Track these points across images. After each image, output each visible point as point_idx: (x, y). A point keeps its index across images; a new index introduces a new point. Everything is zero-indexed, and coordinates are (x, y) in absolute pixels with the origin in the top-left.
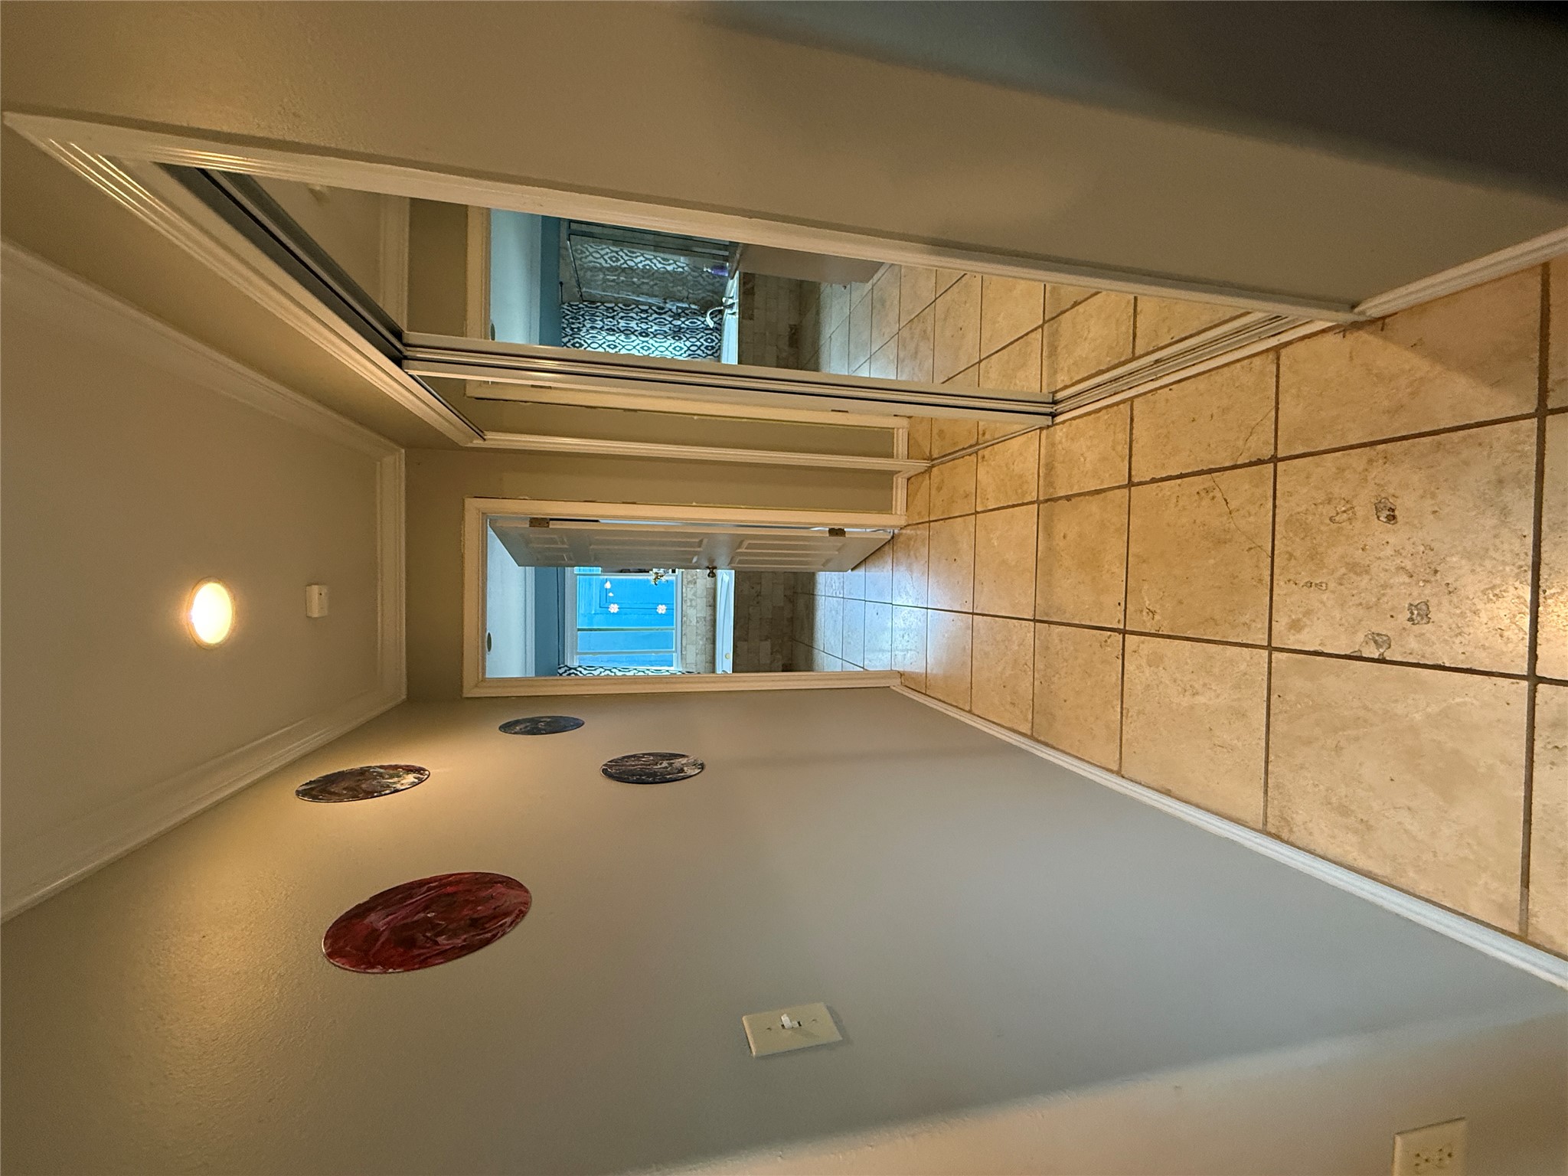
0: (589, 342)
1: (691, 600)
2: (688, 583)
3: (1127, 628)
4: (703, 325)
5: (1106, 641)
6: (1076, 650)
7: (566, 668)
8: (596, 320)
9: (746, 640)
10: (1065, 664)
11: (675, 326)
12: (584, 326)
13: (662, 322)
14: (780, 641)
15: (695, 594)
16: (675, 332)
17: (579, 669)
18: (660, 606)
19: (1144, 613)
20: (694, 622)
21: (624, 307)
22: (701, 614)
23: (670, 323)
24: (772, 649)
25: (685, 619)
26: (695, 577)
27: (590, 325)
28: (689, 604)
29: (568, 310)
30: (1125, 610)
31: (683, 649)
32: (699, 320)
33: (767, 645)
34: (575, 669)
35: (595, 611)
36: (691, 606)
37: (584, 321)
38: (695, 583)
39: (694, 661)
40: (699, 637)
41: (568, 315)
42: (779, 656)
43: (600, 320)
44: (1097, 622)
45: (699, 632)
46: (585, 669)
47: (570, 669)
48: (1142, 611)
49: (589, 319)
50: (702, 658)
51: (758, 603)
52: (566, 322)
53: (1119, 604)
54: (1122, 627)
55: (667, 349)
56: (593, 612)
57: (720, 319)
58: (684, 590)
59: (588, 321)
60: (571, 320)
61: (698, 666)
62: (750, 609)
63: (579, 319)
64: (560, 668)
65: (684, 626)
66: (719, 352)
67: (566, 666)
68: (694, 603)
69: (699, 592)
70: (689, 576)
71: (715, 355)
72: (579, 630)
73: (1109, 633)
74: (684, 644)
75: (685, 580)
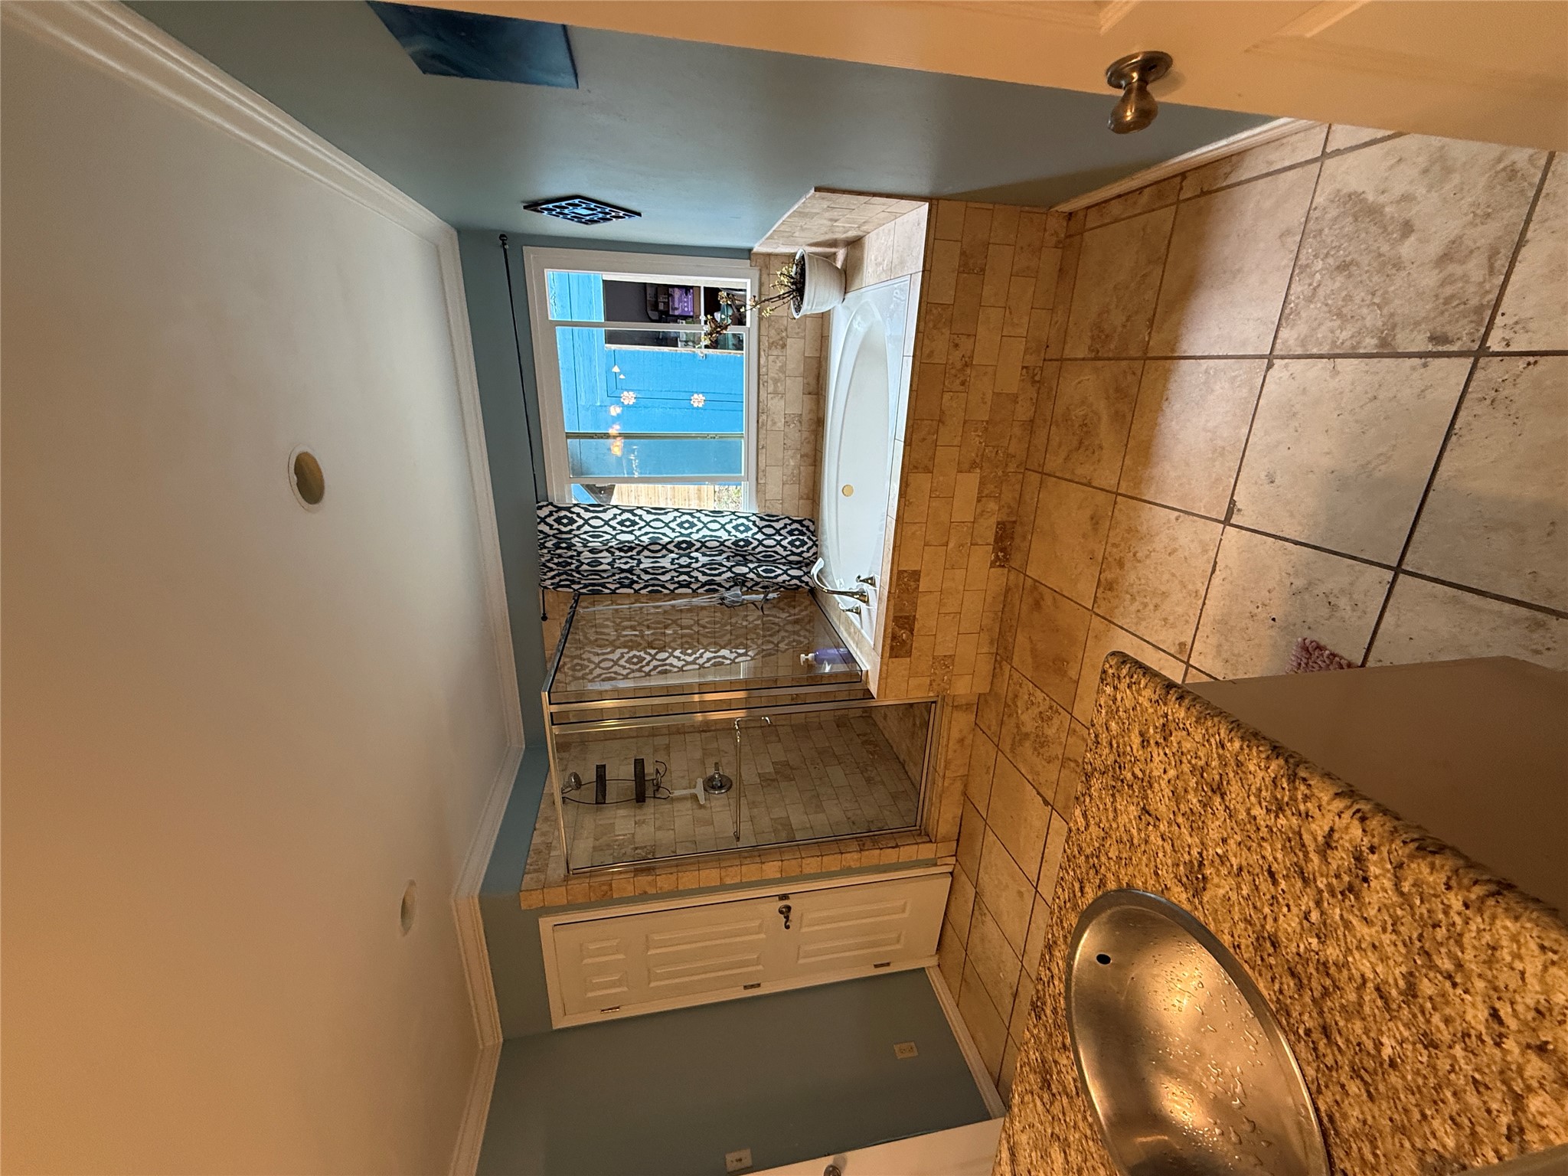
1: (776, 381)
2: (771, 345)
7: (551, 508)
9: (928, 470)
14: (1000, 473)
15: (782, 369)
17: (576, 510)
18: (696, 396)
20: (780, 424)
22: (794, 409)
24: (980, 491)
25: (763, 417)
26: (784, 334)
28: (771, 389)
31: (760, 474)
33: (972, 480)
34: (568, 509)
35: (602, 402)
36: (775, 393)
38: (784, 346)
39: (779, 497)
40: (790, 453)
42: (992, 506)
45: (789, 442)
46: (586, 510)
47: (560, 509)
50: (793, 490)
51: (963, 383)
56: (599, 404)
58: (762, 361)
61: (786, 505)
62: (947, 396)
64: (540, 508)
65: (762, 432)
67: (551, 504)
68: (781, 389)
69: (791, 366)
70: (773, 332)
72: (569, 436)
74: (762, 465)
75: (764, 339)
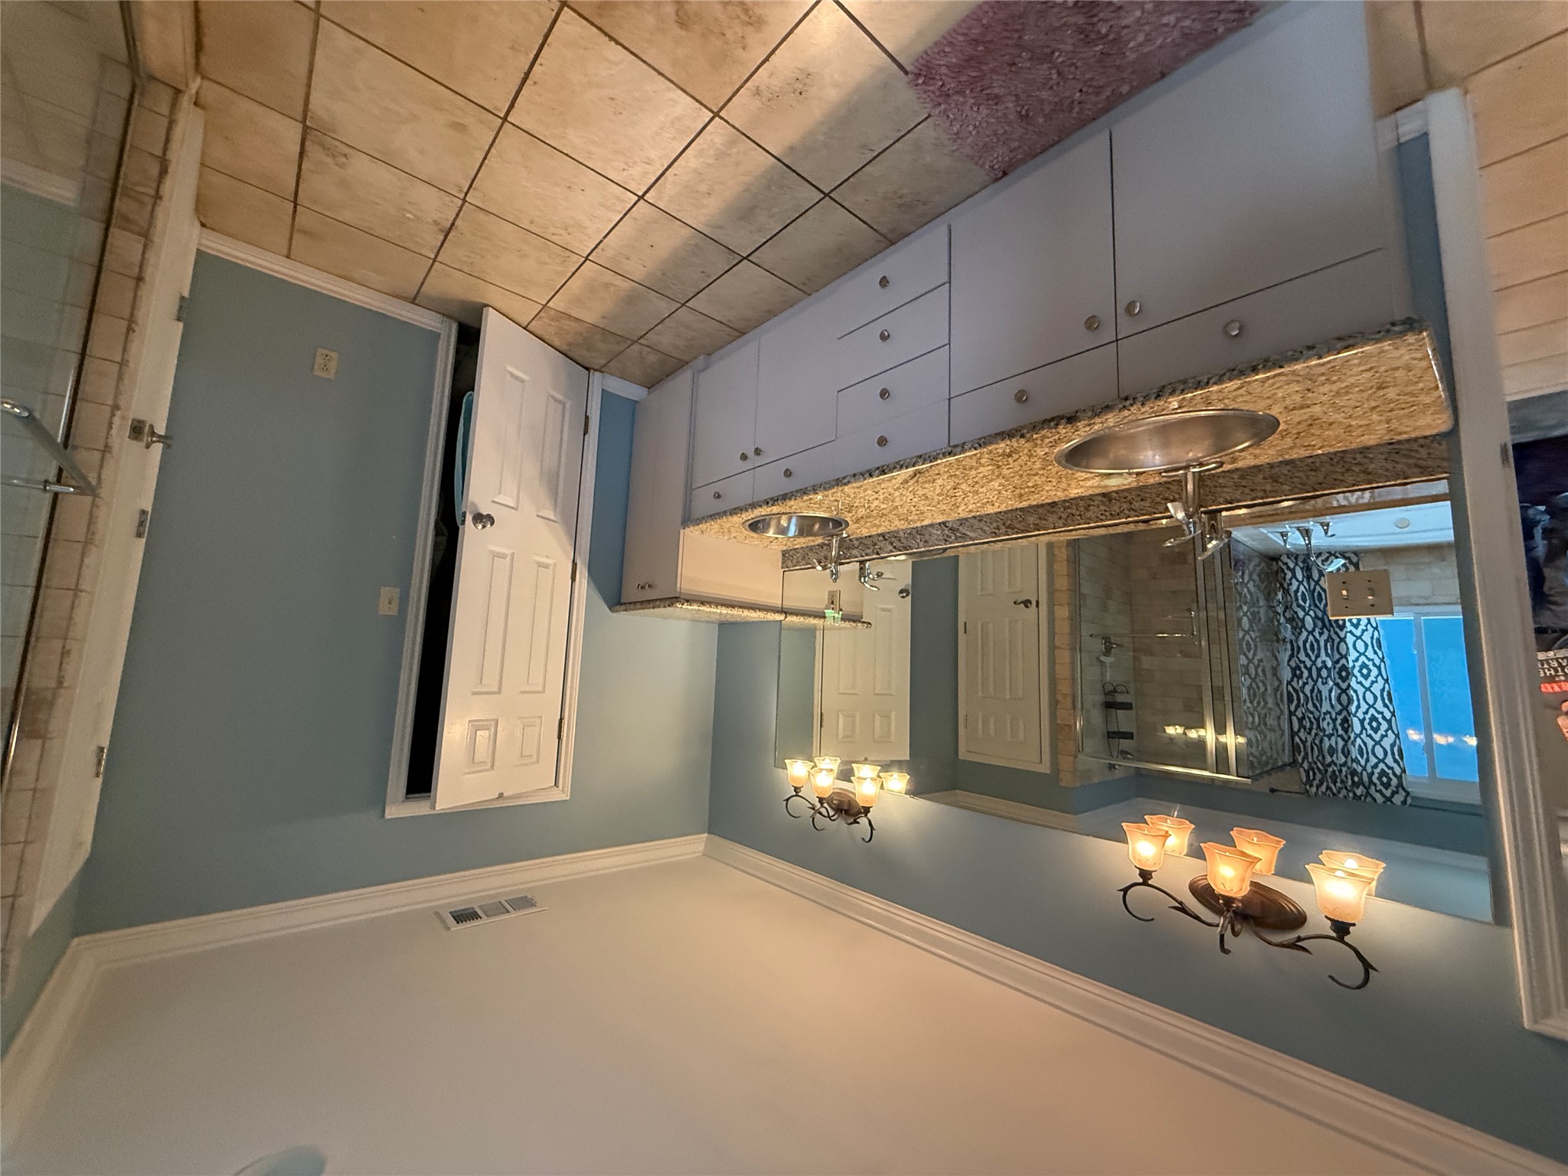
0: (1373, 760)
4: (1305, 583)
8: (1331, 746)
11: (1315, 625)
12: (1344, 764)
13: (1312, 645)
16: (1324, 625)
21: (1295, 702)
23: (1311, 633)
27: (1340, 754)
29: (1318, 787)
32: (1298, 588)
37: (1336, 765)
41: (1328, 788)
43: (1329, 739)
49: (1332, 757)
52: (1344, 792)
55: (1358, 638)
57: (1288, 558)
59: (1334, 758)
60: (1338, 784)
63: (1334, 771)
66: (1347, 555)
71: (1355, 559)
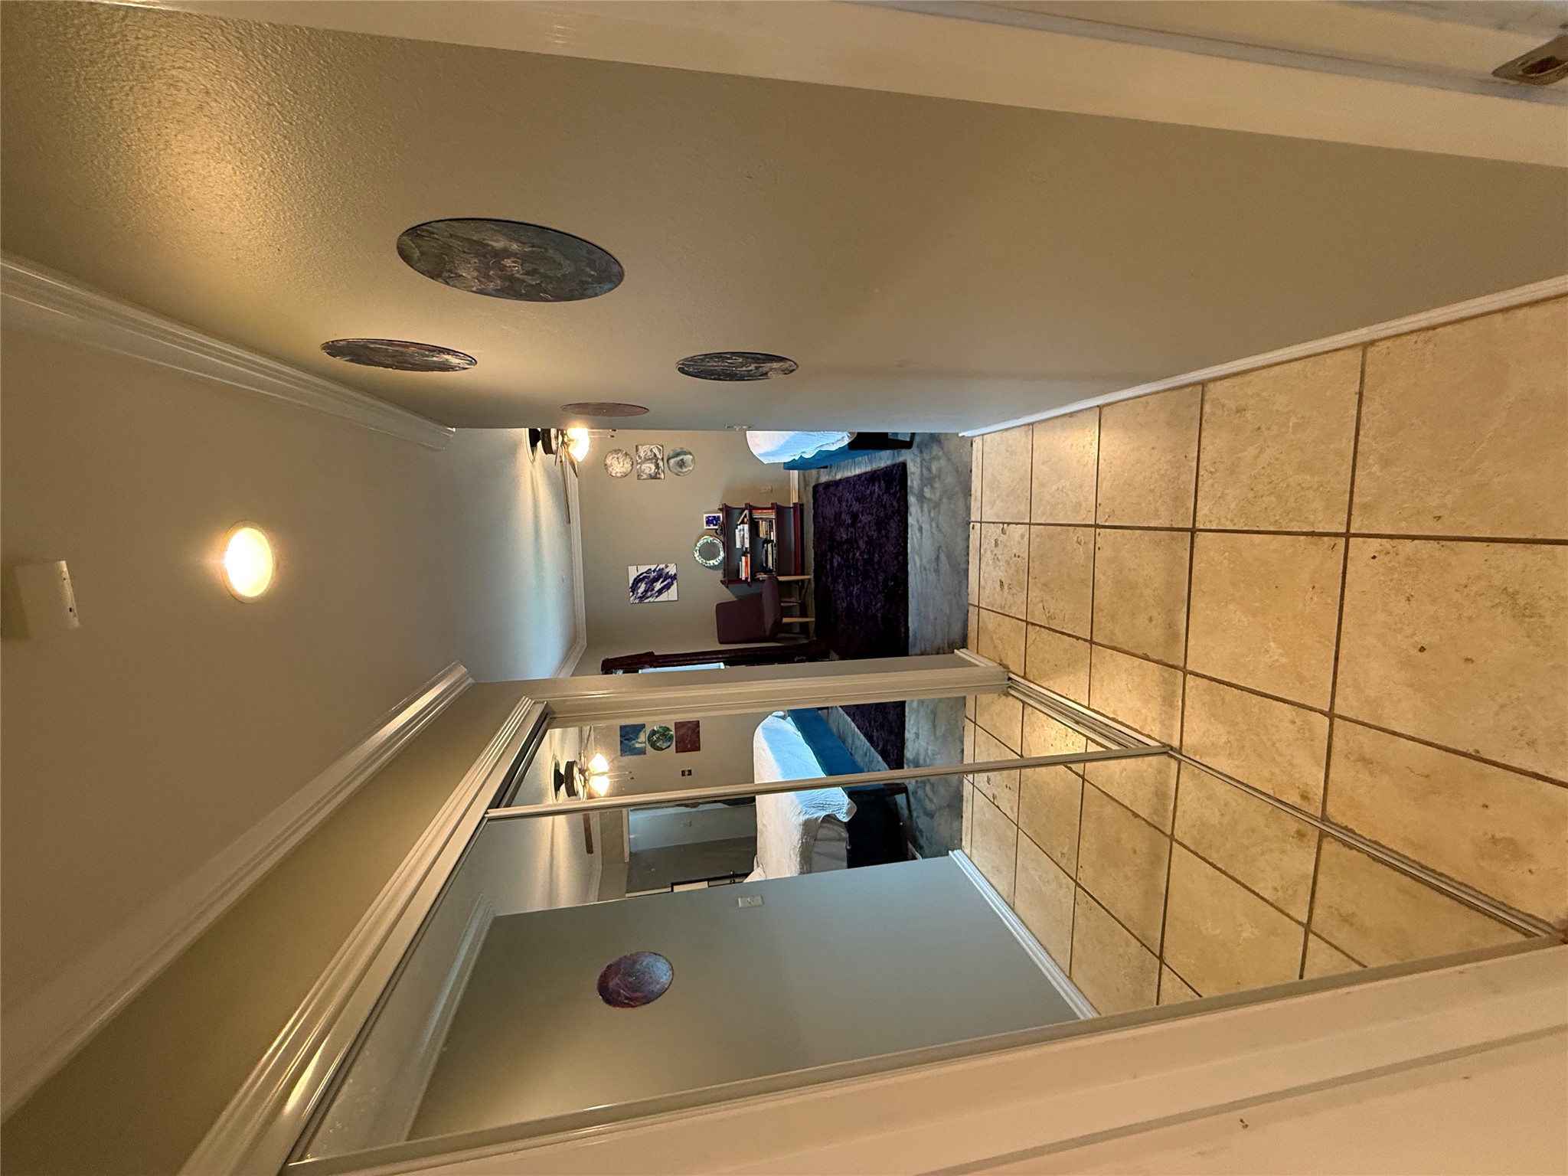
3: (1094, 529)
5: (1109, 517)
6: (1139, 504)
10: (1152, 487)
19: (1083, 541)
30: (1095, 543)
44: (1118, 532)
48: (1085, 543)
53: (1099, 549)
54: (1098, 530)
73: (1106, 524)
